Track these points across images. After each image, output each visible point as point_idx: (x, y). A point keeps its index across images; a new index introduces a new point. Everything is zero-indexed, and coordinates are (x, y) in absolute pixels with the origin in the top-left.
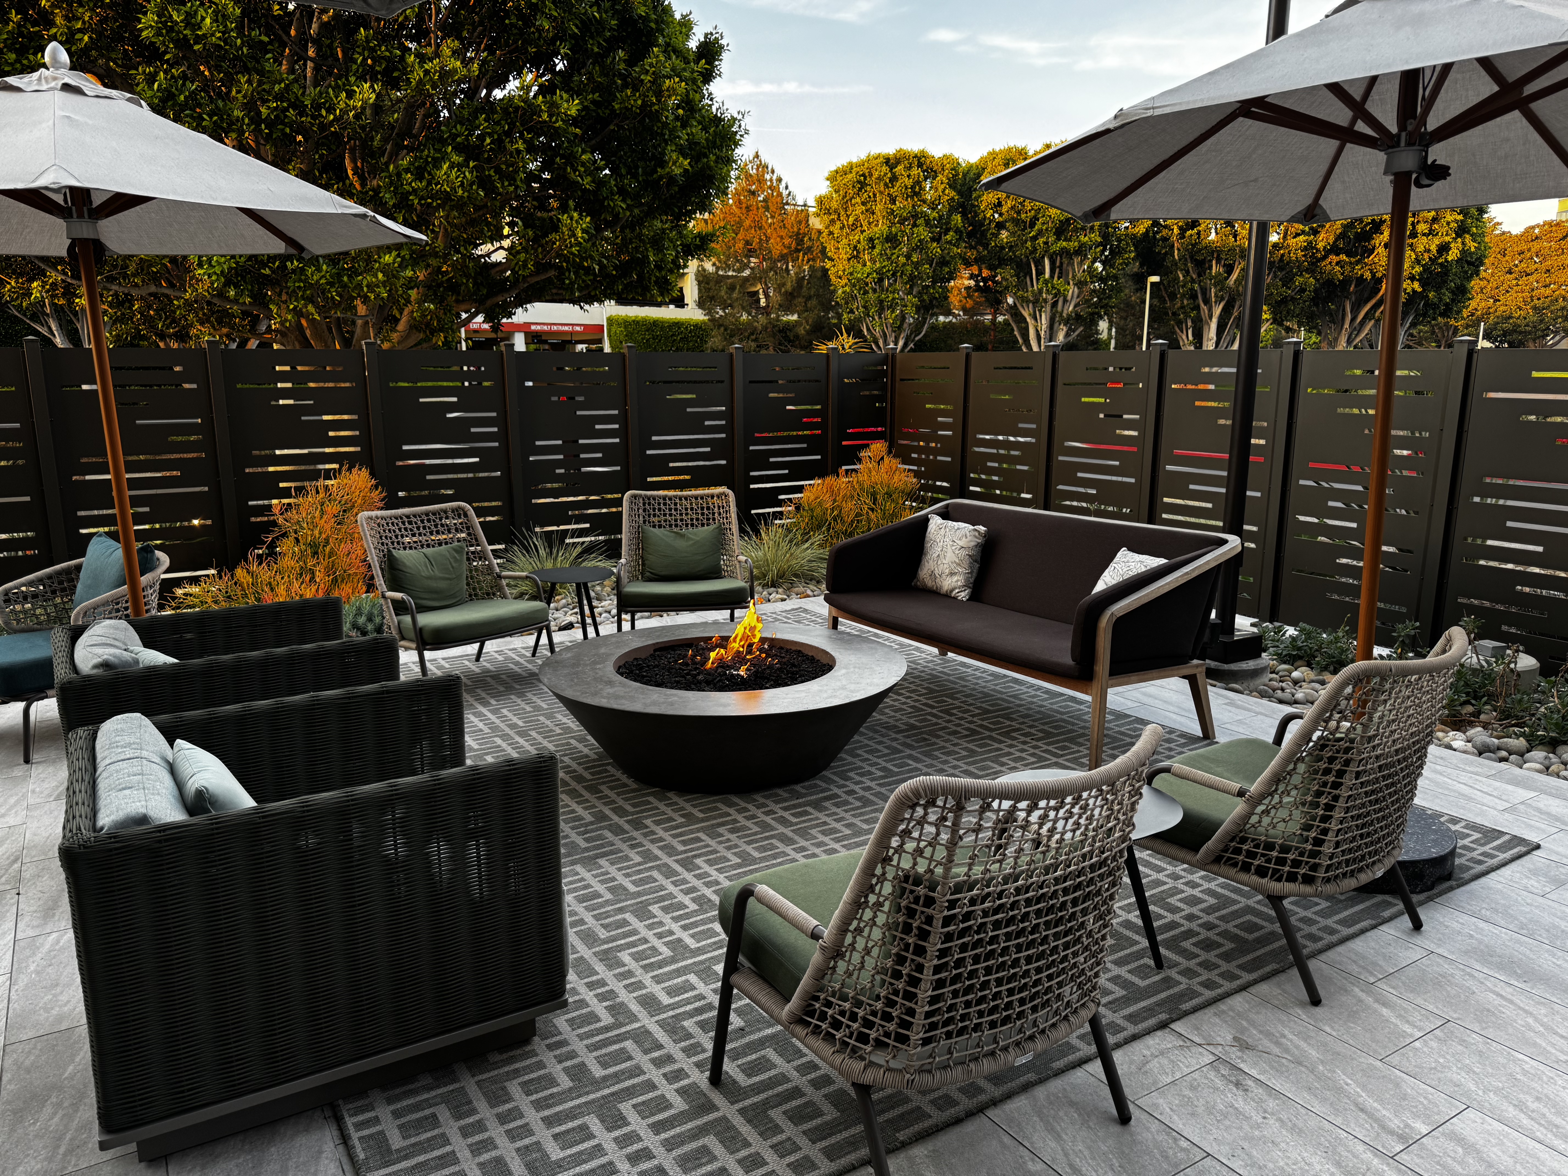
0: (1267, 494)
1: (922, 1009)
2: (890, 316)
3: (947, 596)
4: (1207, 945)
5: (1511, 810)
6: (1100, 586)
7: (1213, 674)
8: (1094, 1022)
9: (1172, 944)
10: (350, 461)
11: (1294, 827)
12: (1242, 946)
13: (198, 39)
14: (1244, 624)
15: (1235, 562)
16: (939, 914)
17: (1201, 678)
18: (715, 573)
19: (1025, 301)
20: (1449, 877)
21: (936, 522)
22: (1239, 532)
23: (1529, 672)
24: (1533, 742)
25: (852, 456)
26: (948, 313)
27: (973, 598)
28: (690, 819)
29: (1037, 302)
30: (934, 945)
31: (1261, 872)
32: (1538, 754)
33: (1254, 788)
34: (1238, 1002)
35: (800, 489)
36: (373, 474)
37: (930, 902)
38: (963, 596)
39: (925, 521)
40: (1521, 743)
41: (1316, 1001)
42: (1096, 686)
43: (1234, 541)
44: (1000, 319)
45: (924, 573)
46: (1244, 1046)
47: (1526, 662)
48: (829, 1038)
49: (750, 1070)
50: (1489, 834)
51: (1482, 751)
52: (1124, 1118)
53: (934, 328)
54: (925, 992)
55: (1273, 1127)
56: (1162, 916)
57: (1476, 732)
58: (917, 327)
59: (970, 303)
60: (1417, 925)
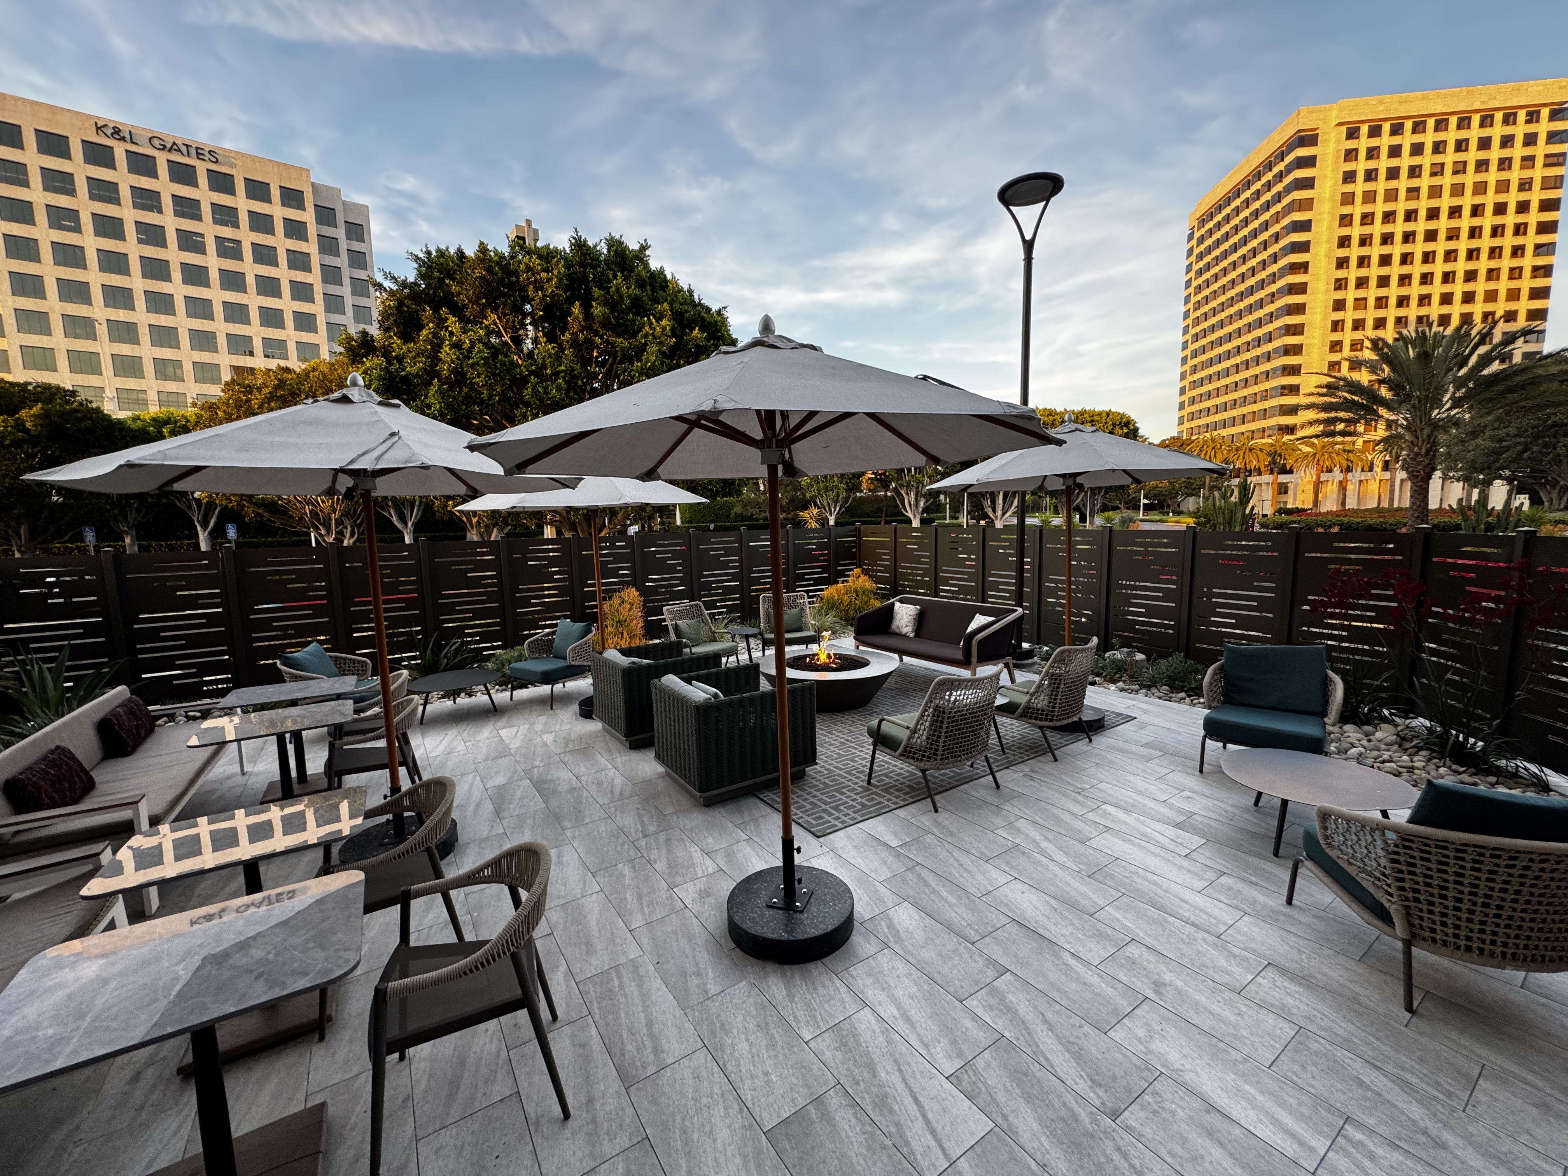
0: (1032, 590)
1: (941, 745)
2: (832, 495)
3: (905, 636)
4: (1020, 748)
5: (1128, 708)
6: (969, 630)
7: (1016, 666)
8: (986, 757)
9: (1008, 748)
10: (628, 584)
11: (1045, 702)
12: (1031, 748)
13: (549, 399)
14: (1025, 645)
15: (1021, 618)
16: (946, 716)
17: (1011, 666)
18: (800, 629)
19: (902, 486)
20: (1103, 727)
21: (897, 605)
22: (1021, 606)
23: (1142, 661)
24: (1142, 687)
25: (843, 574)
26: (861, 491)
27: (916, 636)
28: (824, 720)
29: (908, 486)
30: (945, 725)
31: (1036, 719)
32: (1143, 691)
33: (1032, 691)
34: (1031, 762)
35: (822, 590)
36: (637, 590)
37: (944, 712)
38: (912, 635)
39: (893, 604)
40: (1137, 687)
41: (1056, 760)
42: (972, 666)
43: (1020, 610)
44: (889, 494)
45: (894, 626)
46: (1033, 771)
47: (1140, 656)
48: (913, 758)
49: (879, 781)
50: (1119, 715)
51: (1122, 690)
52: (998, 787)
53: (854, 499)
54: (942, 739)
55: (1043, 788)
56: (1004, 741)
57: (1121, 684)
58: (846, 500)
59: (872, 487)
60: (1091, 741)
